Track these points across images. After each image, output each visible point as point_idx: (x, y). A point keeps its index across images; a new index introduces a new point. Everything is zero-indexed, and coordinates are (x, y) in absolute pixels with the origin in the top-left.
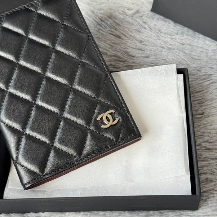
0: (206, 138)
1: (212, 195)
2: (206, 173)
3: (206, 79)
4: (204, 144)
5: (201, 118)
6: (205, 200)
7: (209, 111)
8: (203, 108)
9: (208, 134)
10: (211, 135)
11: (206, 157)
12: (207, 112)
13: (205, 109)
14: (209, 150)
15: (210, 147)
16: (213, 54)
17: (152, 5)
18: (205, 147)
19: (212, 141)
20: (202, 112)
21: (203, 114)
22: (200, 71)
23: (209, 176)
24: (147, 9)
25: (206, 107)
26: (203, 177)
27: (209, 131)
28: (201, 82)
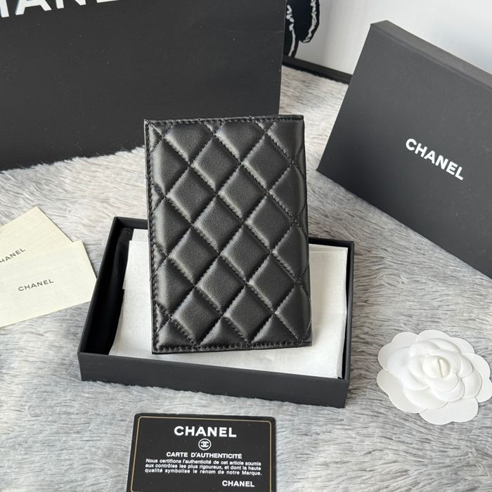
0: (366, 329)
1: (363, 393)
2: (361, 369)
3: (377, 262)
4: (362, 336)
5: (363, 306)
6: (354, 398)
7: (374, 299)
8: (368, 294)
9: (369, 325)
10: (372, 327)
11: (363, 351)
12: (371, 300)
13: (370, 296)
14: (367, 343)
15: (369, 340)
16: (389, 234)
17: (319, 163)
18: (364, 339)
19: (373, 333)
20: (366, 299)
21: (366, 302)
22: (369, 252)
23: (363, 372)
24: (311, 167)
25: (371, 294)
26: (355, 373)
27: (370, 321)
28: (370, 264)
